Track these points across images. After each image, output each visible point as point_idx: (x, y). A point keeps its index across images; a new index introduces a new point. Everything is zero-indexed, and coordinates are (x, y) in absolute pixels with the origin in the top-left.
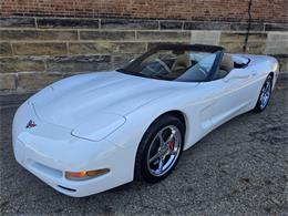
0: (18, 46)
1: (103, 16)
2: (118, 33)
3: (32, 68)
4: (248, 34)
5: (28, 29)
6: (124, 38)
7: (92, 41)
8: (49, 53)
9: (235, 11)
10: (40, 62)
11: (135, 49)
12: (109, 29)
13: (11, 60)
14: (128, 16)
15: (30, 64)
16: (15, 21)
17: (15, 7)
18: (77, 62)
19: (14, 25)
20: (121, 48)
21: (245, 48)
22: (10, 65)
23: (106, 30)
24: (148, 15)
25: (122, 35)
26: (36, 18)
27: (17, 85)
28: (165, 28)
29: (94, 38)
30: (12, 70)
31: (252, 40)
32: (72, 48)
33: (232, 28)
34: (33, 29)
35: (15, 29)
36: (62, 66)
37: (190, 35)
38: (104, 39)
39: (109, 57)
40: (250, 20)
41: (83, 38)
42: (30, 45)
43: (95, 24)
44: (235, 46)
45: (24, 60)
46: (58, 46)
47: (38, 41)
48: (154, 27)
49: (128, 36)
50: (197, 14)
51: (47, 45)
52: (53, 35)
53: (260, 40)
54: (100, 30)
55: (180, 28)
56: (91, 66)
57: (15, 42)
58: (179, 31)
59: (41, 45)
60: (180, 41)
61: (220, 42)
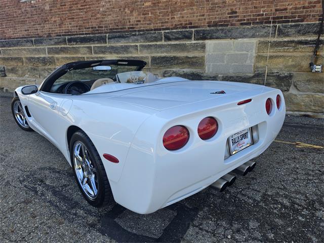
0: (58, 59)
1: (112, 31)
2: (122, 47)
5: (63, 46)
6: (127, 52)
14: (132, 29)
16: (56, 40)
17: (57, 30)
19: (56, 43)
23: (112, 45)
25: (126, 49)
26: (67, 37)
28: (169, 39)
29: (103, 53)
33: (281, 33)
34: (65, 46)
35: (57, 46)
37: (204, 46)
38: (111, 53)
41: (96, 53)
43: (102, 40)
47: (68, 56)
49: (131, 49)
50: (215, 17)
52: (76, 50)
54: (107, 45)
55: (189, 38)
57: (57, 56)
58: (188, 42)
60: (191, 55)
61: (259, 58)
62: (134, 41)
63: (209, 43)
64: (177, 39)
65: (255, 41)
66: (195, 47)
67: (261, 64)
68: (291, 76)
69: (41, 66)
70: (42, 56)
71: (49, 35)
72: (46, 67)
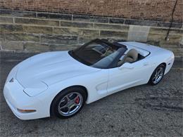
0: (26, 27)
1: (75, 13)
2: (83, 24)
3: (33, 40)
4: (169, 30)
5: (32, 18)
6: (86, 27)
7: (67, 27)
8: (43, 32)
9: (162, 14)
10: (37, 37)
11: (92, 33)
12: (77, 21)
13: (23, 34)
14: (90, 14)
15: (32, 37)
16: (26, 14)
17: (27, 6)
18: (57, 38)
19: (25, 16)
20: (84, 32)
21: (166, 38)
22: (21, 37)
24: (102, 14)
25: (85, 25)
26: (37, 13)
27: (24, 48)
28: (112, 22)
29: (68, 26)
30: (23, 40)
31: (172, 33)
32: (56, 31)
33: (159, 25)
34: (35, 18)
36: (49, 40)
37: (128, 28)
38: (74, 26)
39: (76, 37)
40: (172, 21)
41: (62, 25)
42: (32, 27)
43: (69, 18)
44: (160, 37)
45: (29, 35)
46: (48, 29)
47: (37, 25)
48: (105, 22)
49: (89, 26)
50: (134, 14)
51: (42, 28)
52: (45, 22)
53: (179, 34)
54: (72, 21)
56: (65, 42)
57: (25, 25)
59: (39, 28)
60: (122, 31)
61: (150, 34)
62: (91, 21)
63: (131, 26)
64: (116, 23)
65: (149, 27)
66: (125, 27)
67: (150, 37)
68: (159, 42)
69: (6, 31)
70: (9, 24)
71: (17, 9)
72: (13, 32)
